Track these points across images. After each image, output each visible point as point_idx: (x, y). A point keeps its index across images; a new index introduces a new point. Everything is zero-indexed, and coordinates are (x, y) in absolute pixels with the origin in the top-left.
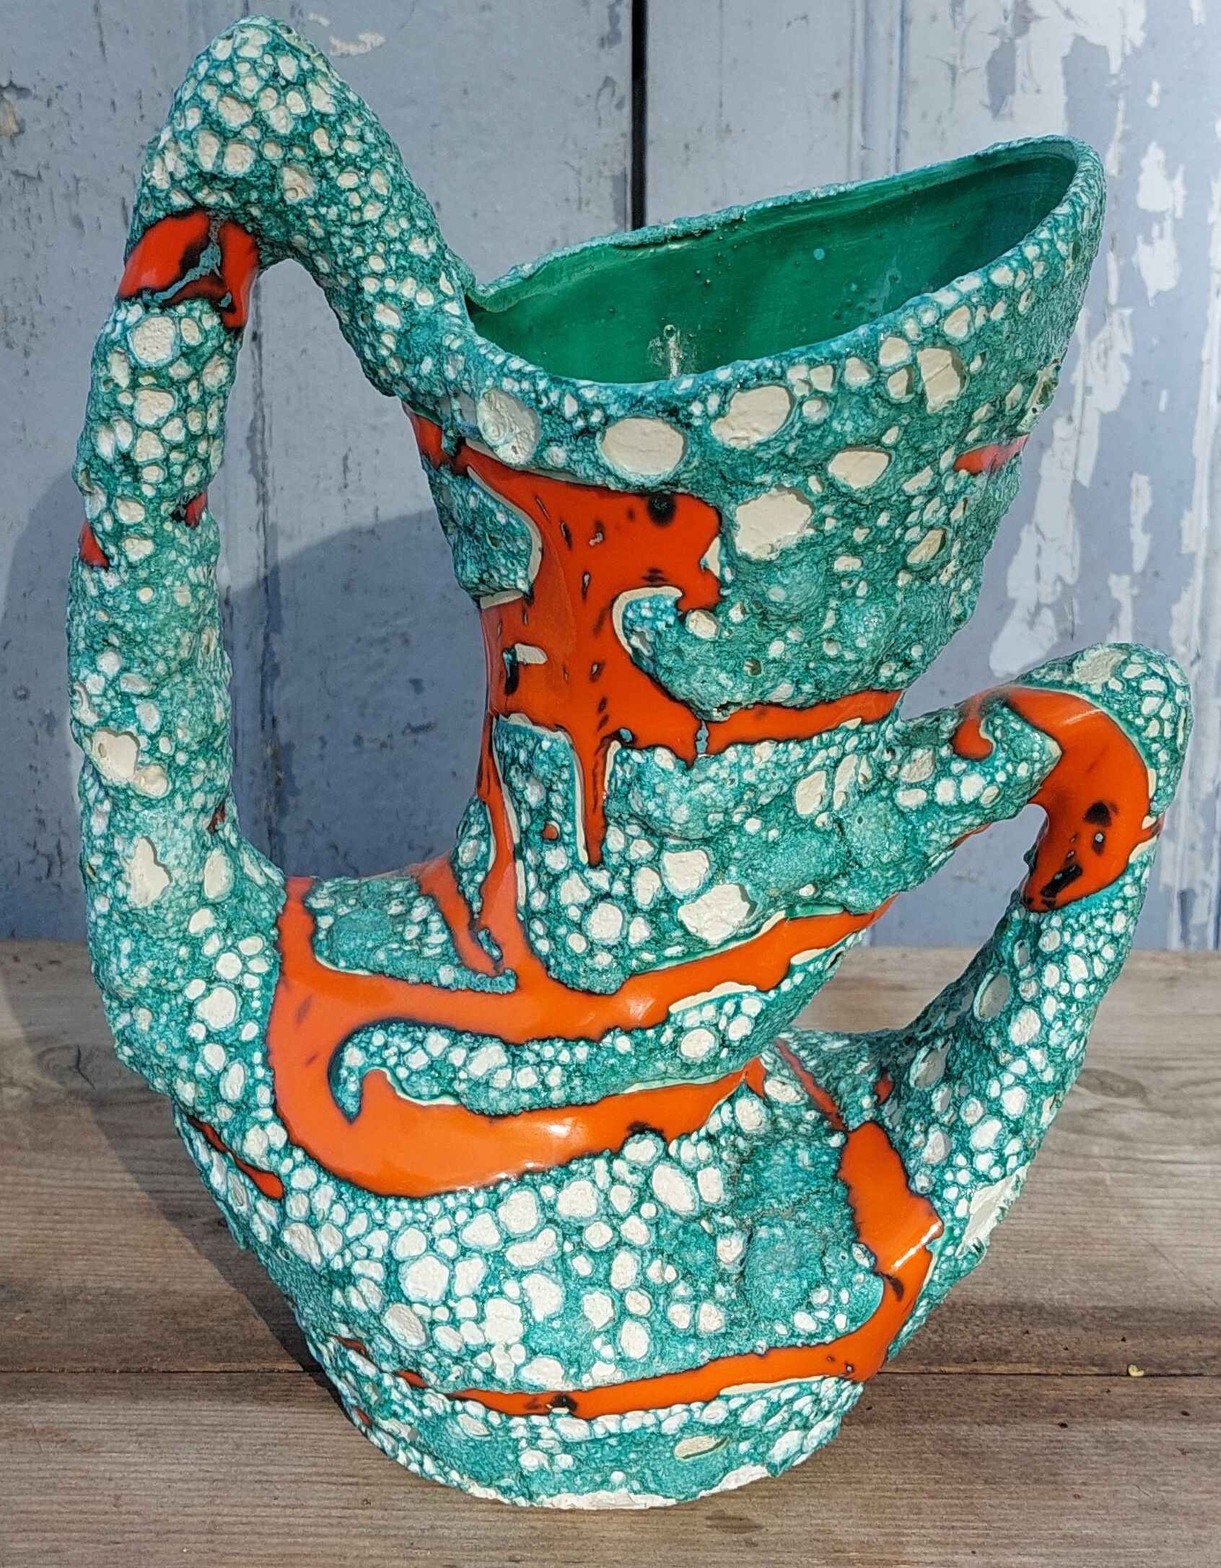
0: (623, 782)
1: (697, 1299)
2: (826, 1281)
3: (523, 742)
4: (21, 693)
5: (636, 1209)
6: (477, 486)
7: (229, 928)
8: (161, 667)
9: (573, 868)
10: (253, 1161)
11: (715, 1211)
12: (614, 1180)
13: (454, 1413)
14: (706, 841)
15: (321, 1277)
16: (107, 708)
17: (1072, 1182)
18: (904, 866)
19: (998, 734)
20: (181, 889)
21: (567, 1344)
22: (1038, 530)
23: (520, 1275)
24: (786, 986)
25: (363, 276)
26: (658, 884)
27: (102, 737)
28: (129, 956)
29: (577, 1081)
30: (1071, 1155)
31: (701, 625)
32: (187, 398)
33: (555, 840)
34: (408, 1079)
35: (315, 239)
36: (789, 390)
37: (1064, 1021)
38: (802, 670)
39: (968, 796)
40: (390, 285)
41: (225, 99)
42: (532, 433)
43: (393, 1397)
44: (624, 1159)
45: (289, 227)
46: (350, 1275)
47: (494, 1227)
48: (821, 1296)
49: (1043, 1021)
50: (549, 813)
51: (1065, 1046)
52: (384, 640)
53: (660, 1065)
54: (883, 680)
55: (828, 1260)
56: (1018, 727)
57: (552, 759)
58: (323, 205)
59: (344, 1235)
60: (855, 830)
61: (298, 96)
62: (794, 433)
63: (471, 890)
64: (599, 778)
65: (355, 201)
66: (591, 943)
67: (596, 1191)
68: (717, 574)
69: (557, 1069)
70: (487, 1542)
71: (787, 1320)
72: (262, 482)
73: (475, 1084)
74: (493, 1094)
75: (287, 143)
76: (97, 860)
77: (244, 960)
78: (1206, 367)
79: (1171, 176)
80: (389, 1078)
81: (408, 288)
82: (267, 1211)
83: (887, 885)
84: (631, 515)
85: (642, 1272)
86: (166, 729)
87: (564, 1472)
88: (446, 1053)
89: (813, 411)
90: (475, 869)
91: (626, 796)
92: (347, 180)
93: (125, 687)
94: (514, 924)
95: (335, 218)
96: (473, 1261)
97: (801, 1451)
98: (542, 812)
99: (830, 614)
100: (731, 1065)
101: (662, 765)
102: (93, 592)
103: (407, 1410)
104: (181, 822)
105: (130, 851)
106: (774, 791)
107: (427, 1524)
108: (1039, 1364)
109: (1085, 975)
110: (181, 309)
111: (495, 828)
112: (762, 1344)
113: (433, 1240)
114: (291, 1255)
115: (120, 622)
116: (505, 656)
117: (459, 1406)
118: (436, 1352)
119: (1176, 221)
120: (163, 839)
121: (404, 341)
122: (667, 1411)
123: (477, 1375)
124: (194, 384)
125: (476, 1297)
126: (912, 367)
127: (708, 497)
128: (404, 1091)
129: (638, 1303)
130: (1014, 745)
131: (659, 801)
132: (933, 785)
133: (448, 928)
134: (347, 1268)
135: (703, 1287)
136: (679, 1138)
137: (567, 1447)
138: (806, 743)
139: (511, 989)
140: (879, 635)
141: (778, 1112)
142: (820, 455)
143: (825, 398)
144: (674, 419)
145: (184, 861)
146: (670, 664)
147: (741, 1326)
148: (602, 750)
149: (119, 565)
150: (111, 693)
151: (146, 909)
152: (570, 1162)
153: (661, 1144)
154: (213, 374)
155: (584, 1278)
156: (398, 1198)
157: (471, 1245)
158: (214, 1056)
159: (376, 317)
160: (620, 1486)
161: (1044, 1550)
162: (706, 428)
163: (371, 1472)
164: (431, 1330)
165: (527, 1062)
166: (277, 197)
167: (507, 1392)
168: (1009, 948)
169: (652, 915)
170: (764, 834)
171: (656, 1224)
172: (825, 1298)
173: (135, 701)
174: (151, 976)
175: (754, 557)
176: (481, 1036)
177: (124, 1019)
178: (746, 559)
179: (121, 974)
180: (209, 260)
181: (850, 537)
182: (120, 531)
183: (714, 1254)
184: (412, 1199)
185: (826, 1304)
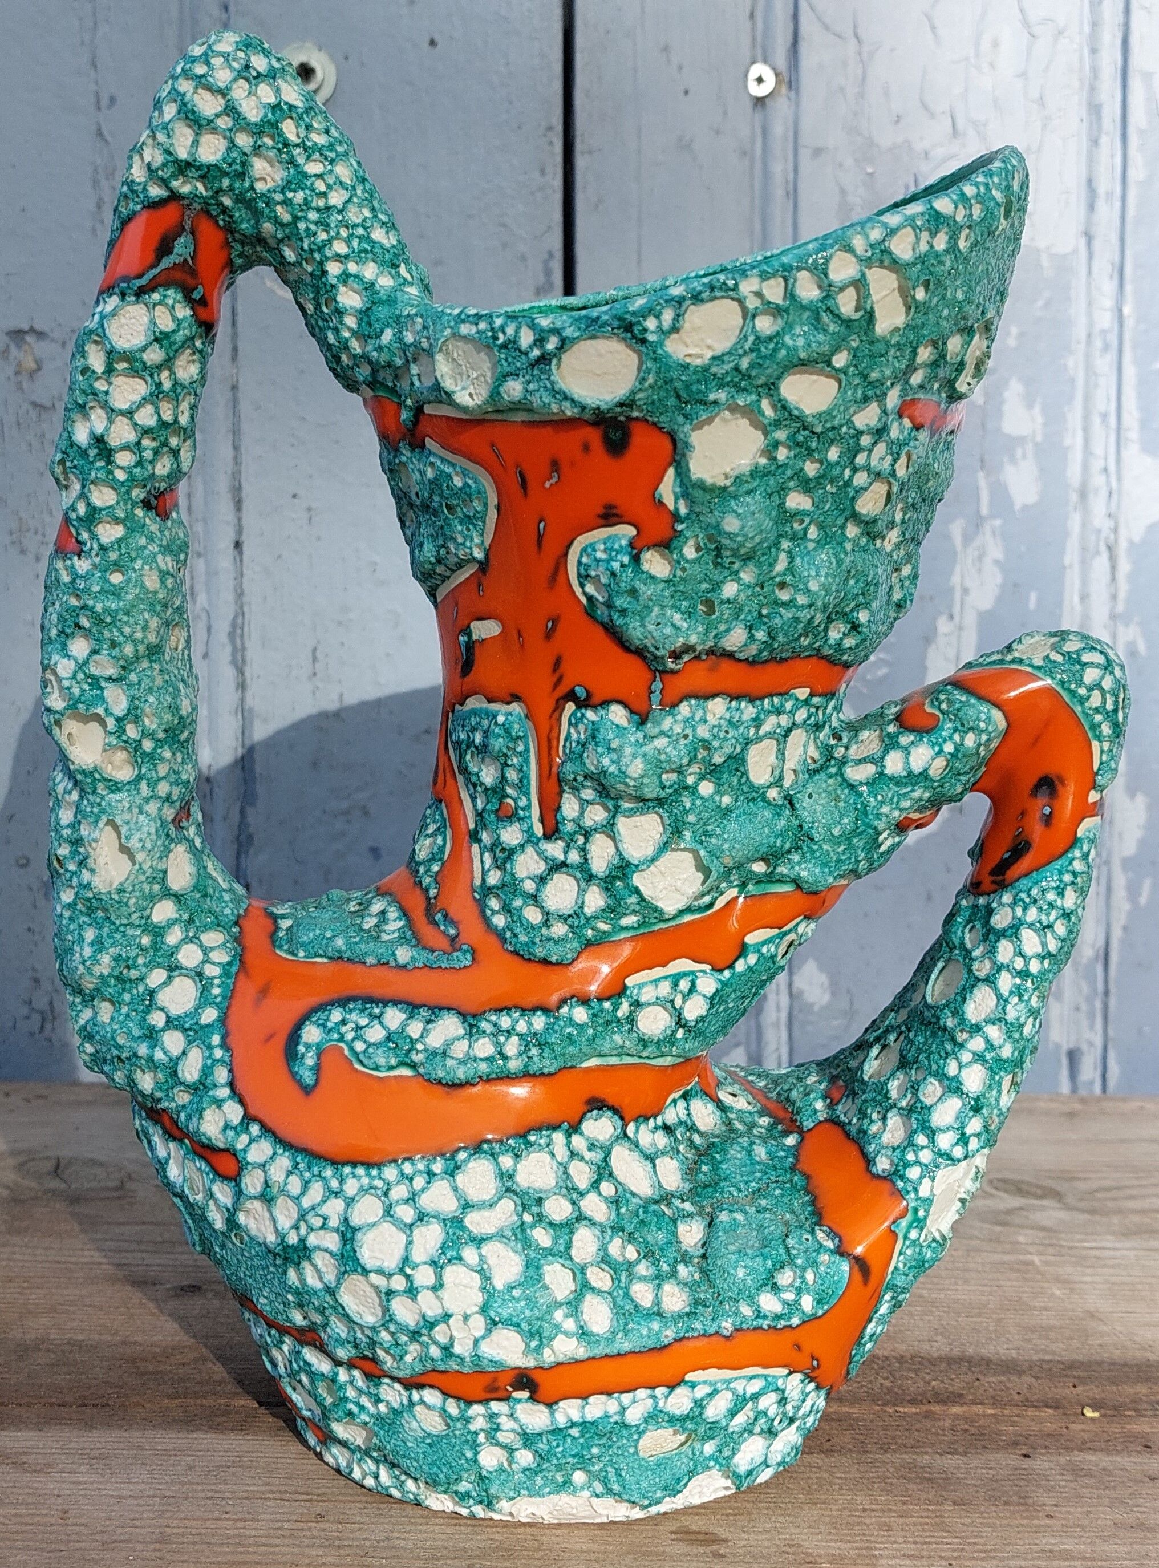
0: (578, 743)
1: (659, 1279)
2: (791, 1262)
3: (479, 723)
4: (23, 861)
5: (595, 1185)
6: (434, 454)
7: (191, 921)
8: (129, 650)
9: (528, 841)
10: (210, 1139)
11: (673, 1196)
12: (573, 1154)
13: (411, 1404)
14: (660, 802)
15: (276, 1255)
16: (76, 691)
17: (1003, 1263)
18: (855, 840)
19: (944, 706)
20: (144, 873)
21: (528, 1313)
23: (479, 1241)
24: (740, 966)
25: (327, 259)
26: (613, 850)
27: (71, 726)
28: (92, 944)
29: (534, 1051)
30: (998, 1241)
31: (655, 563)
32: (159, 385)
33: (511, 816)
34: (365, 1051)
35: (283, 225)
36: (741, 302)
37: (1020, 996)
38: (755, 614)
39: (917, 767)
40: (352, 267)
41: (200, 91)
42: (489, 374)
43: (348, 1394)
44: (582, 1134)
45: (257, 214)
46: (305, 1248)
47: (452, 1194)
48: (785, 1277)
49: (999, 996)
50: (504, 790)
51: (1022, 1020)
52: (346, 812)
53: (617, 1038)
54: (832, 642)
55: (791, 1242)
56: (964, 699)
57: (507, 731)
58: (290, 190)
59: (299, 1206)
60: (805, 806)
61: (268, 88)
62: (747, 347)
63: (427, 880)
64: (554, 744)
65: (320, 186)
66: (547, 913)
67: (555, 1165)
68: (672, 508)
69: (515, 1039)
71: (752, 1301)
72: (241, 672)
73: (432, 1054)
74: (450, 1063)
75: (258, 130)
76: (64, 851)
77: (206, 951)
78: (1068, 571)
79: (1030, 406)
80: (346, 1052)
81: (369, 271)
82: (223, 1193)
83: (839, 861)
84: (586, 448)
85: (603, 1248)
86: (133, 714)
87: (525, 1470)
88: (403, 1026)
89: (765, 325)
90: (432, 859)
91: (581, 756)
92: (313, 168)
93: (94, 670)
94: (470, 903)
95: (301, 202)
96: (431, 1227)
97: (766, 1464)
98: (498, 791)
99: (783, 556)
100: (687, 1046)
101: (616, 721)
102: (66, 578)
103: (362, 1408)
104: (146, 808)
105: (96, 834)
106: (728, 750)
107: (382, 1536)
109: (1039, 949)
110: (156, 296)
111: (452, 821)
112: (727, 1325)
113: (390, 1205)
114: (246, 1238)
115: (90, 603)
116: (461, 638)
117: (415, 1396)
118: (392, 1328)
119: (1036, 445)
120: (128, 823)
121: (365, 319)
122: (630, 1395)
123: (435, 1351)
124: (165, 374)
125: (433, 1263)
126: (860, 284)
127: (664, 420)
128: (361, 1062)
129: (600, 1278)
130: (960, 714)
131: (615, 757)
132: (883, 758)
133: (405, 915)
134: (302, 1241)
135: (665, 1267)
136: (636, 1120)
137: (528, 1439)
138: (758, 703)
139: (467, 963)
140: (830, 580)
141: (732, 1116)
142: (772, 370)
143: (777, 311)
144: (629, 335)
145: (148, 845)
146: (625, 606)
147: (705, 1306)
148: (557, 713)
149: (92, 549)
150: (80, 676)
151: (109, 893)
152: (529, 1132)
153: (620, 1123)
154: (185, 369)
155: (544, 1249)
156: (354, 1164)
157: (429, 1210)
158: (173, 1042)
159: (339, 298)
160: (583, 1488)
162: (661, 343)
163: (324, 1490)
164: (388, 1301)
165: (484, 1032)
166: (247, 184)
167: (465, 1370)
168: (959, 933)
169: (608, 883)
170: (717, 798)
171: (616, 1202)
172: (790, 1281)
173: (103, 684)
174: (113, 964)
175: (709, 481)
176: (437, 1010)
177: (87, 1014)
178: (701, 485)
179: (83, 963)
180: (182, 247)
181: (802, 469)
182: (93, 515)
183: (675, 1234)
184: (368, 1165)
185: (791, 1285)
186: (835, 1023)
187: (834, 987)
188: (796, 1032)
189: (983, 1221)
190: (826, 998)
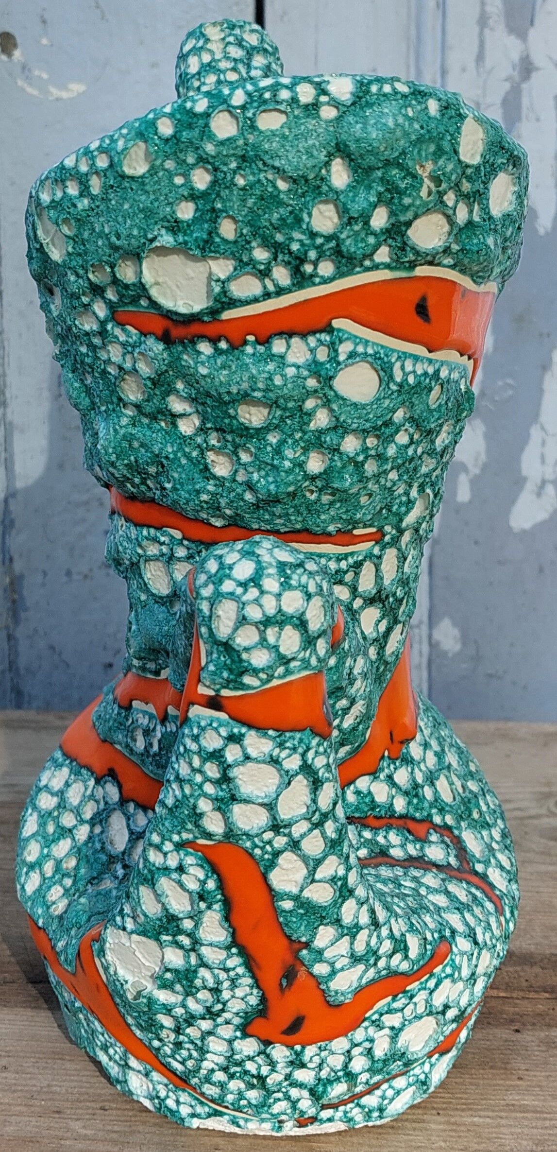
17: (547, 873)
22: (543, 428)
30: (549, 854)
52: (87, 503)
70: (86, 1096)
72: (3, 393)
107: (45, 1083)
108: (506, 990)
161: (491, 1114)
163: (11, 1048)
186: (464, 666)
187: (465, 639)
188: (434, 673)
189: (542, 836)
190: (458, 647)
